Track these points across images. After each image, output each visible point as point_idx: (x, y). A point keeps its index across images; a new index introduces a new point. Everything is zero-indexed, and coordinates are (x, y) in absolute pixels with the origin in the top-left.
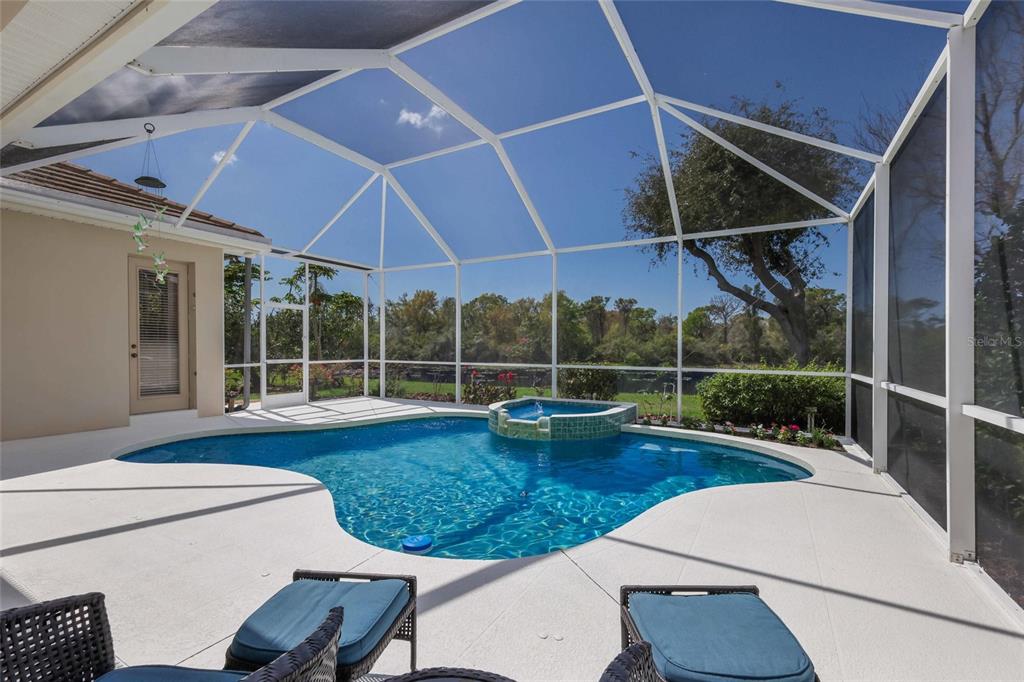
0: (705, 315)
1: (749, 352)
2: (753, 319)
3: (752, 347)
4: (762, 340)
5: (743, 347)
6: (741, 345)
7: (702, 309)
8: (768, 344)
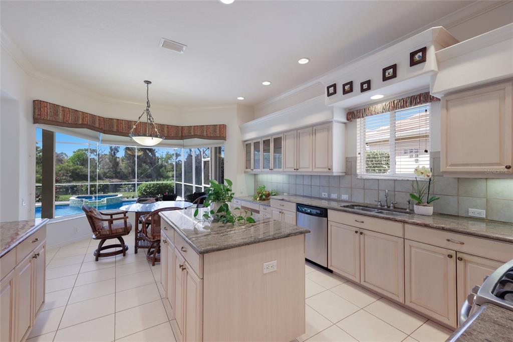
0: (85, 154)
1: (112, 173)
2: (114, 158)
3: (113, 171)
4: (118, 168)
5: (109, 171)
6: (108, 170)
7: (82, 150)
8: (121, 169)
